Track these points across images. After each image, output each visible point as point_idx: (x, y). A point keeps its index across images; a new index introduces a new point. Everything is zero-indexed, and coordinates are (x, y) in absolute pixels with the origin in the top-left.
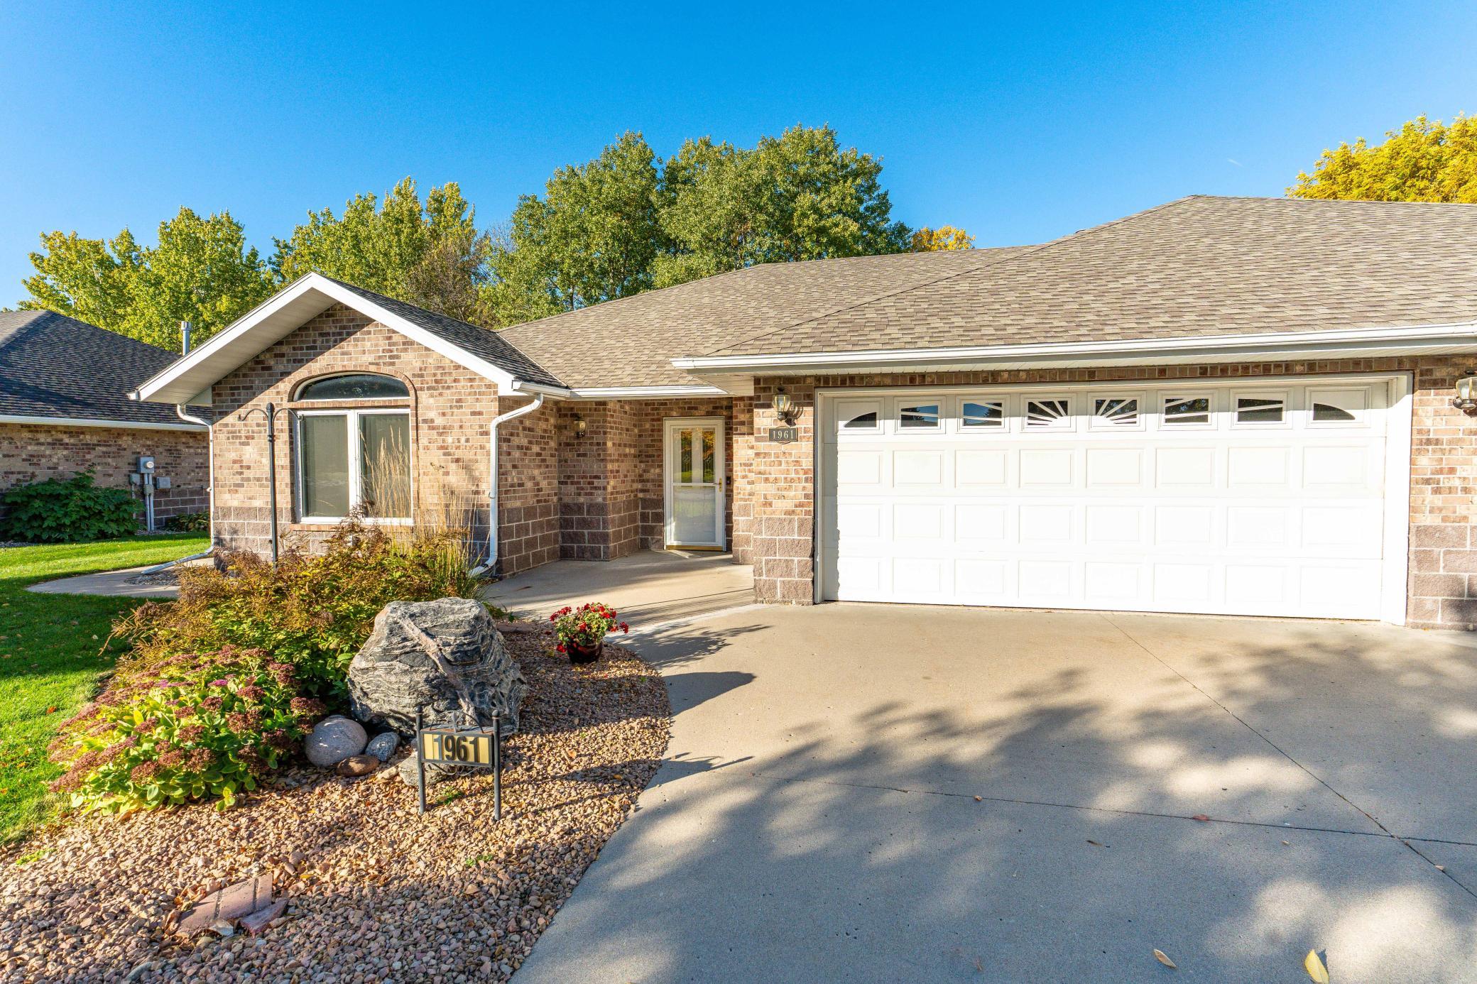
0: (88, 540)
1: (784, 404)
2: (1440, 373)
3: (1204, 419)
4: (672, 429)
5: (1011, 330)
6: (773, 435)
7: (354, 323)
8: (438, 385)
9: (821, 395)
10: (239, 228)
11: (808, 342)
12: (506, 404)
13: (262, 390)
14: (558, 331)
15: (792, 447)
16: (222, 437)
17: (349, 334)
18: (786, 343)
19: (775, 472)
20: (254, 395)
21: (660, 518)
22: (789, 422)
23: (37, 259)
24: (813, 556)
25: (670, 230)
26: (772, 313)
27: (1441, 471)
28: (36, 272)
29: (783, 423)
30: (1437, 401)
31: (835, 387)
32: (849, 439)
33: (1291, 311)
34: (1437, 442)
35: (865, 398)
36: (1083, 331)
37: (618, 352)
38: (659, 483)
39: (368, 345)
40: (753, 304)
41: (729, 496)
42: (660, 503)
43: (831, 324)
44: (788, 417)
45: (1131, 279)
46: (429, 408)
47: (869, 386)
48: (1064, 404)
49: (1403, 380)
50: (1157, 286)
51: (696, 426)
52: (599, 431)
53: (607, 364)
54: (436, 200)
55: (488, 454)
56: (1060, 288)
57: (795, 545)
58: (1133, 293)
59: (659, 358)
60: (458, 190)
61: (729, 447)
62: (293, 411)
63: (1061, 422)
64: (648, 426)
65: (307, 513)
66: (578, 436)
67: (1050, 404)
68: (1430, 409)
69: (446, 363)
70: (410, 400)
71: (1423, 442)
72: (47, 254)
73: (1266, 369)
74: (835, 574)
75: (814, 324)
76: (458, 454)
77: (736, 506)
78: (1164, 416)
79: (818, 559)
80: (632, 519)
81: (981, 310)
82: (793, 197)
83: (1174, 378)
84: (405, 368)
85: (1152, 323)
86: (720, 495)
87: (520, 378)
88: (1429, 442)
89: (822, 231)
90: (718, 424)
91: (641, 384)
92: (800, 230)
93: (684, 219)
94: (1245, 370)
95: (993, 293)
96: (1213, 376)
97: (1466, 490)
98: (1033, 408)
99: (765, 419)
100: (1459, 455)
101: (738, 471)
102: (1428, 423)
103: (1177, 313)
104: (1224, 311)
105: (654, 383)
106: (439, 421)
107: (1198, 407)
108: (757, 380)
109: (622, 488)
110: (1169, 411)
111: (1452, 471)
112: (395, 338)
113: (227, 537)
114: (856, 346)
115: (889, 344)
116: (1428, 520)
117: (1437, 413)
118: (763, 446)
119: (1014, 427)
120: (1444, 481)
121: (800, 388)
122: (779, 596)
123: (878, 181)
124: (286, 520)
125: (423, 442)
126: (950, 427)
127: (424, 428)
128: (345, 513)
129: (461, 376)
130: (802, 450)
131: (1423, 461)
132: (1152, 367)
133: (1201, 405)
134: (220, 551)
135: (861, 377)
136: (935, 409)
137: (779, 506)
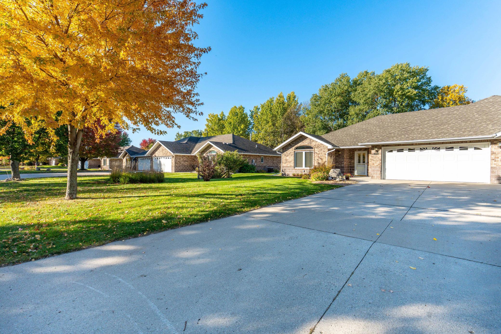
0: (250, 173)
1: (376, 149)
2: (495, 142)
3: (453, 150)
4: (356, 154)
5: (414, 138)
6: (374, 154)
7: (306, 138)
8: (318, 147)
9: (383, 148)
10: (244, 108)
11: (380, 140)
12: (329, 150)
13: (290, 148)
14: (333, 135)
15: (378, 156)
16: (283, 156)
17: (304, 140)
18: (376, 140)
19: (375, 159)
21: (354, 170)
23: (207, 120)
24: (381, 172)
25: (354, 99)
26: (378, 130)
27: (496, 158)
29: (376, 152)
30: (495, 146)
31: (385, 146)
32: (388, 154)
33: (466, 133)
34: (495, 153)
35: (390, 148)
36: (426, 138)
37: (346, 140)
38: (354, 163)
39: (307, 141)
40: (375, 128)
41: (368, 165)
42: (354, 167)
43: (385, 137)
44: (377, 151)
46: (316, 151)
47: (391, 146)
48: (427, 148)
49: (490, 143)
51: (362, 153)
52: (343, 154)
53: (345, 142)
54: (289, 97)
55: (326, 157)
57: (378, 170)
59: (355, 141)
60: (294, 93)
61: (368, 156)
62: (294, 151)
63: (426, 151)
64: (352, 153)
65: (296, 167)
66: (339, 155)
67: (424, 148)
68: (494, 148)
69: (319, 144)
70: (313, 149)
72: (209, 118)
74: (385, 175)
75: (382, 137)
76: (321, 158)
77: (369, 167)
79: (382, 172)
80: (348, 170)
82: (394, 86)
83: (446, 144)
84: (313, 144)
86: (366, 165)
87: (333, 146)
88: (493, 153)
89: (403, 95)
90: (366, 152)
91: (352, 146)
92: (396, 96)
93: (359, 96)
95: (418, 129)
96: (452, 143)
98: (421, 149)
99: (373, 151)
100: (499, 155)
101: (369, 160)
102: (493, 150)
105: (354, 146)
106: (318, 153)
107: (452, 148)
108: (372, 146)
109: (347, 164)
110: (446, 149)
111: (498, 158)
112: (311, 140)
113: (284, 170)
114: (387, 141)
116: (494, 166)
117: (495, 148)
118: (373, 156)
119: (417, 152)
120: (496, 159)
121: (379, 147)
122: (375, 178)
123: (427, 74)
124: (293, 168)
125: (315, 156)
126: (406, 152)
127: (315, 154)
128: (302, 167)
129: (322, 145)
130: (379, 156)
131: (493, 156)
132: (441, 142)
133: (453, 148)
134: (283, 173)
135: (390, 145)
136: (403, 149)
137: (375, 164)
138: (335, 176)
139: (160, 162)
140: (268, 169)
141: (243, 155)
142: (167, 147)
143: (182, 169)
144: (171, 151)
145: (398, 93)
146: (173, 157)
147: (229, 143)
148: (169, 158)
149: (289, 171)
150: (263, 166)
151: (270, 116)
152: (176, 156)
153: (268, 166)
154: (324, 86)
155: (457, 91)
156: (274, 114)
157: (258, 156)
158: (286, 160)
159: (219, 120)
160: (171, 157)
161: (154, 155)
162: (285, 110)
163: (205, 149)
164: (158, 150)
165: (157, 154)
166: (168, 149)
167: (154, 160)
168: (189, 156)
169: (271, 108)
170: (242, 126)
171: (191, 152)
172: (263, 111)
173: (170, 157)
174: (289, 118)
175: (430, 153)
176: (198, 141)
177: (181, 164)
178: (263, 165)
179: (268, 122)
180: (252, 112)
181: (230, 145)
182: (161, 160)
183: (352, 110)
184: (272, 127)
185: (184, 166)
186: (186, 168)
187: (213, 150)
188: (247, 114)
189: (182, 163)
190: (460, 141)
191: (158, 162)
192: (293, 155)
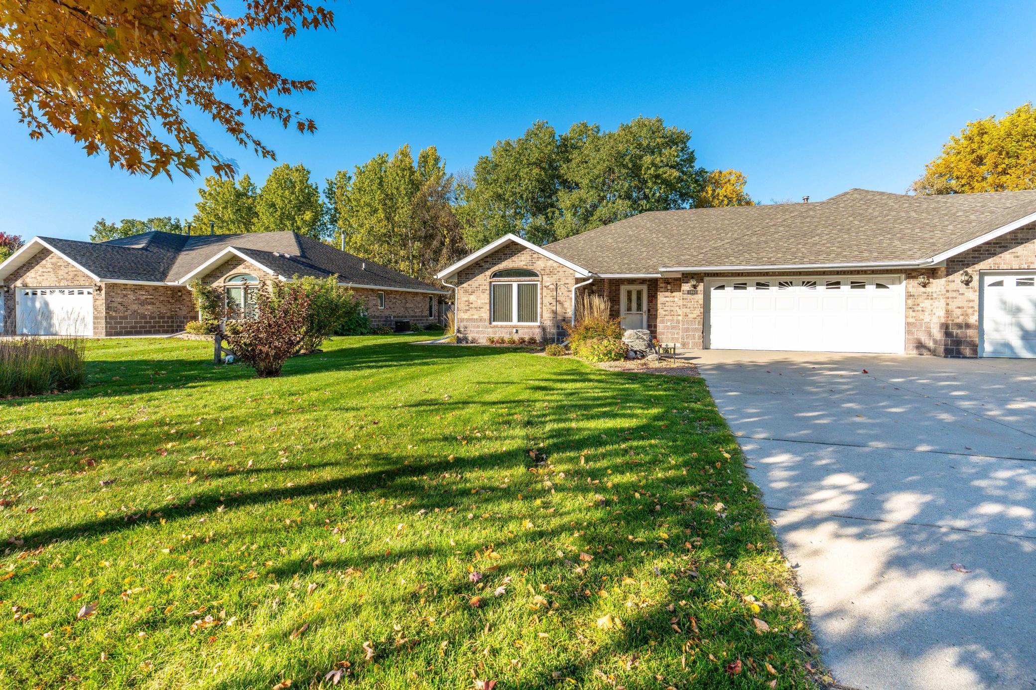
1: (693, 282)
2: (914, 274)
3: (839, 288)
4: (623, 289)
5: (773, 259)
6: (689, 292)
7: (520, 249)
8: (551, 273)
9: (706, 279)
10: (309, 172)
11: (704, 262)
12: (578, 280)
13: (479, 275)
15: (696, 296)
16: (461, 292)
17: (515, 254)
19: (689, 305)
20: (475, 276)
22: (695, 288)
24: (703, 333)
25: (569, 177)
27: (915, 305)
28: (202, 200)
29: (693, 288)
30: (913, 283)
31: (711, 276)
32: (715, 294)
33: (866, 254)
34: (913, 296)
35: (720, 281)
36: (797, 260)
38: (618, 312)
39: (523, 258)
43: (710, 255)
44: (695, 287)
45: (817, 238)
46: (547, 282)
47: (723, 276)
48: (791, 283)
49: (903, 276)
50: (825, 242)
51: (635, 288)
53: (605, 264)
54: (423, 157)
55: (571, 299)
56: (790, 241)
57: (696, 330)
58: (816, 244)
60: (436, 150)
61: (653, 296)
62: (490, 282)
63: (790, 289)
64: (614, 288)
65: (494, 321)
67: (786, 283)
68: (911, 286)
69: (555, 264)
70: (540, 278)
71: (909, 295)
73: (858, 272)
74: (709, 340)
75: (703, 255)
76: (559, 299)
78: (826, 287)
81: (762, 250)
82: (641, 157)
83: (828, 275)
84: (538, 266)
85: (820, 258)
86: (645, 317)
87: (589, 272)
88: (911, 296)
89: (657, 176)
90: (645, 287)
92: (646, 176)
93: (578, 171)
94: (851, 273)
95: (766, 242)
96: (840, 274)
97: (923, 311)
98: (780, 284)
99: (686, 287)
100: (920, 300)
101: (659, 306)
102: (910, 290)
103: (828, 254)
104: (845, 253)
106: (551, 287)
108: (683, 274)
110: (827, 285)
111: (918, 305)
112: (535, 255)
113: (462, 329)
115: (732, 264)
116: (911, 320)
117: (913, 287)
118: (684, 296)
119: (774, 290)
120: (916, 308)
121: (699, 277)
122: (690, 347)
123: (688, 144)
124: (487, 323)
125: (544, 294)
126: (751, 290)
127: (545, 289)
128: (510, 320)
129: (561, 269)
130: (700, 297)
131: (909, 302)
132: (820, 272)
133: (838, 283)
134: (459, 335)
135: (721, 273)
136: (745, 284)
137: (691, 316)
138: (643, 348)
139: (46, 304)
140: (396, 323)
141: (353, 289)
142: (75, 259)
143: (132, 327)
144: (92, 271)
145: (649, 172)
146: (100, 289)
147: (292, 255)
148: (81, 293)
149: (476, 330)
150: (382, 317)
151: (379, 195)
152: (110, 287)
153: (394, 317)
154: (503, 142)
155: (732, 182)
156: (389, 192)
157: (372, 290)
158: (469, 303)
159: (239, 195)
160: (91, 290)
161: (19, 283)
162: (415, 186)
163: (217, 269)
164: (37, 268)
165: (31, 278)
166: (81, 263)
167: (18, 297)
168: (156, 288)
169: (381, 178)
170: (308, 216)
171: (163, 276)
172: (363, 183)
173: (85, 291)
174: (423, 204)
175: (797, 292)
176: (183, 246)
177: (129, 312)
178: (383, 314)
179: (376, 211)
180: (331, 184)
181: (293, 259)
182: (48, 297)
183: (565, 199)
184: (385, 223)
185: (141, 318)
186: (146, 323)
187: (247, 271)
188: (317, 188)
189: (135, 307)
190: (855, 271)
191: (38, 305)
192: (488, 292)
